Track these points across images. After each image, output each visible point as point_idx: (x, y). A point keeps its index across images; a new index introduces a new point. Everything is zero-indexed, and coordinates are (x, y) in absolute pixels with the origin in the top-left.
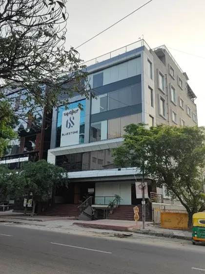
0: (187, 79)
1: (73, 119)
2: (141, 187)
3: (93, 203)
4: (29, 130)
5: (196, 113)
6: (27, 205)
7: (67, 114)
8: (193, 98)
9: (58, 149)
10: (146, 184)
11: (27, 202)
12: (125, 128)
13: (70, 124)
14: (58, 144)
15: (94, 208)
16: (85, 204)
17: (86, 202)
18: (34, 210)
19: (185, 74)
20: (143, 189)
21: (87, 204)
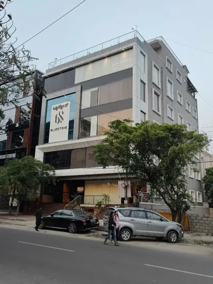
0: (188, 72)
1: (63, 113)
2: (123, 185)
3: (83, 203)
4: (17, 125)
5: (197, 109)
6: (12, 204)
7: (56, 109)
8: (194, 92)
9: (46, 145)
10: (129, 182)
11: (13, 201)
12: (110, 124)
13: (59, 119)
14: (46, 140)
15: (83, 207)
16: (73, 203)
17: (74, 201)
18: (18, 210)
19: (185, 67)
20: (126, 187)
21: (75, 203)
